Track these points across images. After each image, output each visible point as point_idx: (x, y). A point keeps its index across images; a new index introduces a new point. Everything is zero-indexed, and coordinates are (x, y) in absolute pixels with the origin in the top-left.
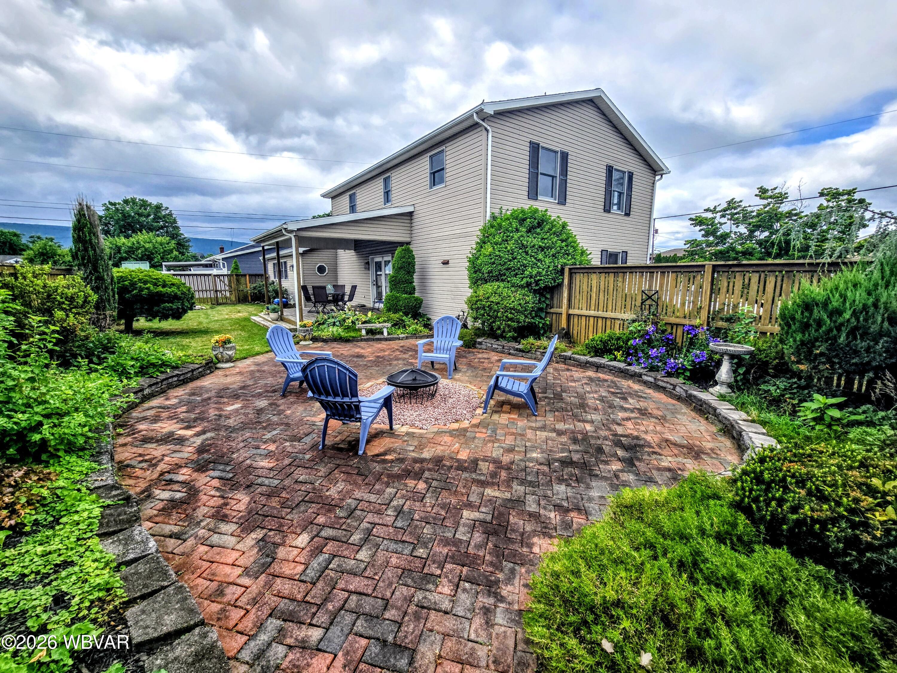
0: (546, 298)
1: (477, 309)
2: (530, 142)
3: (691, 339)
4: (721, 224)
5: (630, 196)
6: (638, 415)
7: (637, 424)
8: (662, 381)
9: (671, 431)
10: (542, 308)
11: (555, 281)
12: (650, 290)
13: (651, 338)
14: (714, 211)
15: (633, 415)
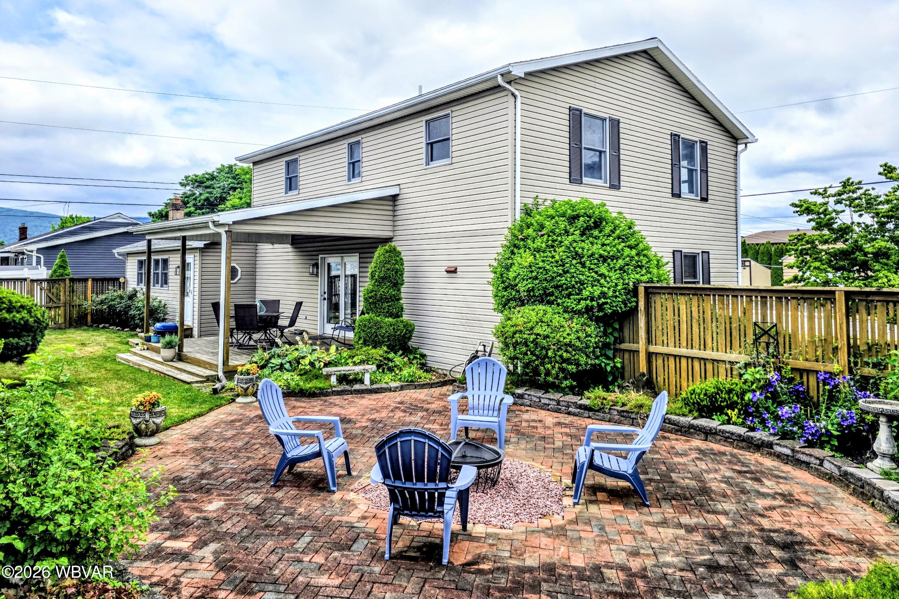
0: (614, 329)
1: (516, 345)
2: (570, 109)
3: (830, 391)
4: (838, 213)
5: (705, 171)
6: (783, 503)
7: (785, 514)
8: (803, 453)
9: (831, 522)
10: (609, 344)
11: (626, 305)
12: (764, 322)
13: (776, 390)
14: (824, 193)
15: (777, 503)
